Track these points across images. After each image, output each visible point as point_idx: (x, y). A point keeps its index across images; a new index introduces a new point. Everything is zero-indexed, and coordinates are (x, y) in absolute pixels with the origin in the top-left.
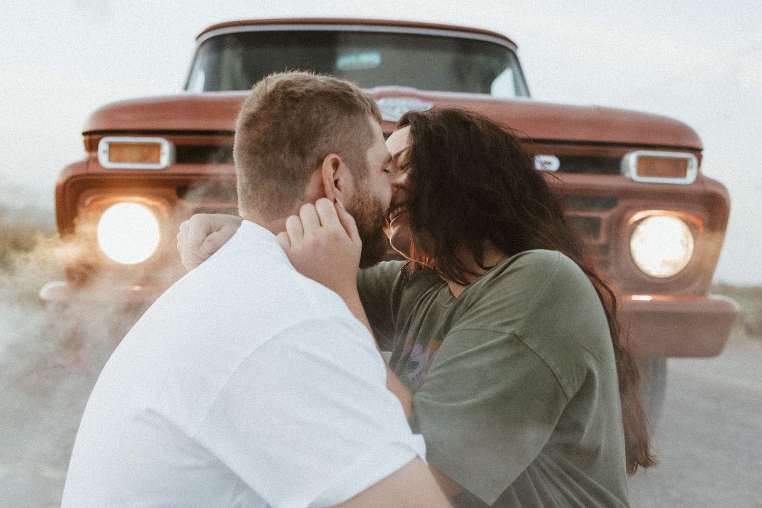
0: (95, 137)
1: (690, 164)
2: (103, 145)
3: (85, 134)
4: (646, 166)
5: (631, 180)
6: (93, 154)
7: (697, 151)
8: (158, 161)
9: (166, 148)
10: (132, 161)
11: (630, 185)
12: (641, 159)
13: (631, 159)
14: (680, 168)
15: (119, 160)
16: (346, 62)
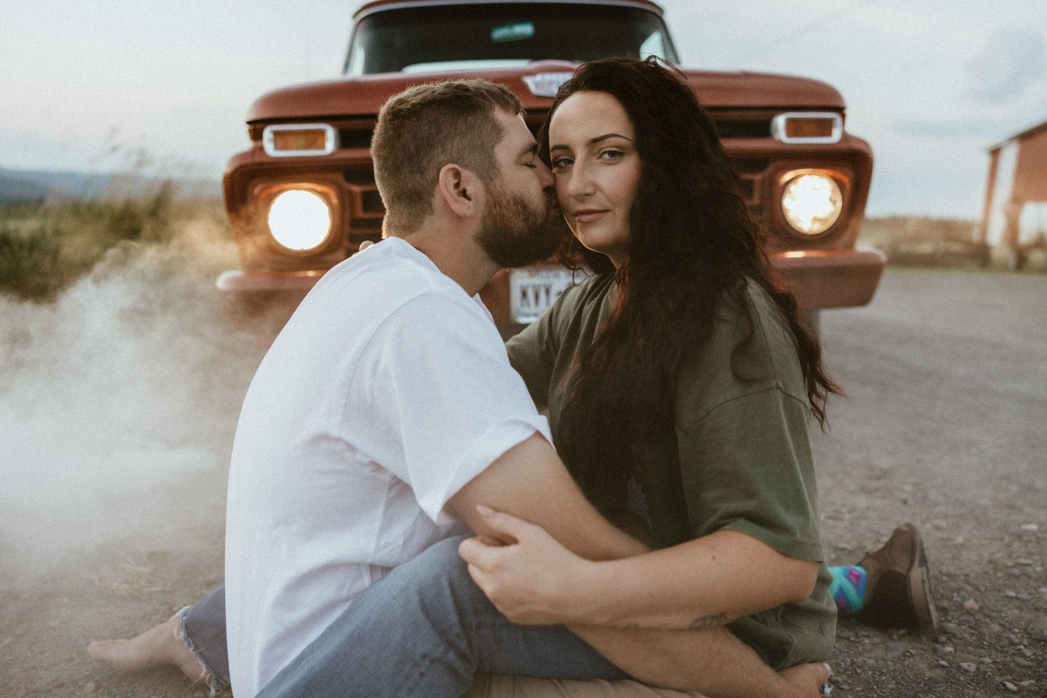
0: (259, 126)
1: (835, 123)
2: (268, 133)
3: (249, 123)
4: (795, 128)
5: (781, 142)
6: (259, 143)
7: (840, 110)
8: (323, 147)
9: (331, 133)
10: (298, 148)
11: (779, 147)
12: (790, 122)
13: (780, 121)
14: (824, 128)
15: (285, 148)
16: (500, 33)
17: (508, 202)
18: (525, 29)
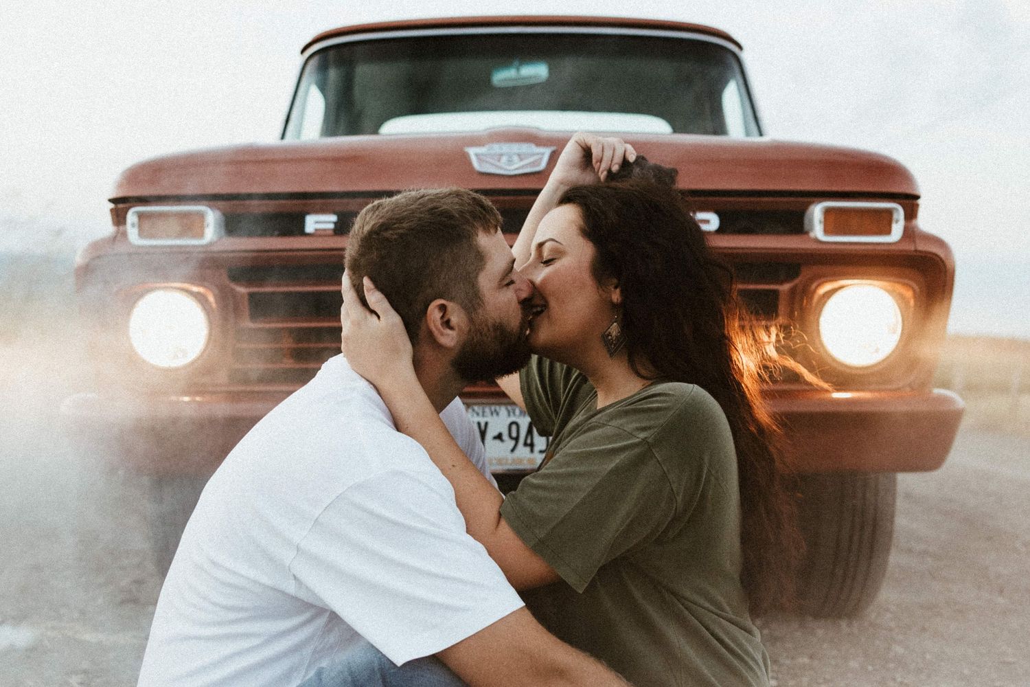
0: (121, 206)
1: (895, 216)
2: (131, 217)
3: (112, 201)
4: (836, 222)
5: (817, 241)
6: (121, 228)
7: (910, 201)
8: (201, 235)
9: (212, 218)
10: (168, 236)
11: (815, 246)
12: (828, 212)
13: (817, 212)
14: (882, 222)
15: (152, 236)
16: (503, 76)
17: (489, 330)
18: (537, 71)
